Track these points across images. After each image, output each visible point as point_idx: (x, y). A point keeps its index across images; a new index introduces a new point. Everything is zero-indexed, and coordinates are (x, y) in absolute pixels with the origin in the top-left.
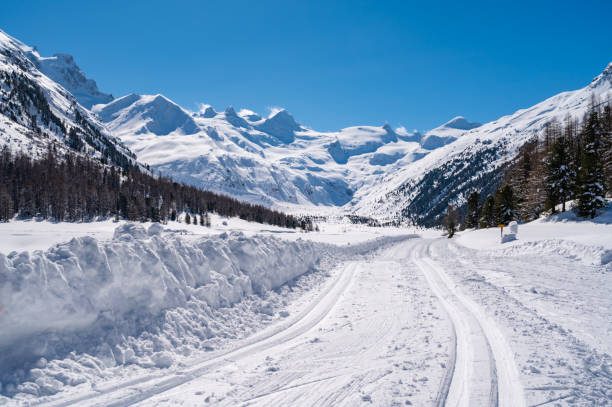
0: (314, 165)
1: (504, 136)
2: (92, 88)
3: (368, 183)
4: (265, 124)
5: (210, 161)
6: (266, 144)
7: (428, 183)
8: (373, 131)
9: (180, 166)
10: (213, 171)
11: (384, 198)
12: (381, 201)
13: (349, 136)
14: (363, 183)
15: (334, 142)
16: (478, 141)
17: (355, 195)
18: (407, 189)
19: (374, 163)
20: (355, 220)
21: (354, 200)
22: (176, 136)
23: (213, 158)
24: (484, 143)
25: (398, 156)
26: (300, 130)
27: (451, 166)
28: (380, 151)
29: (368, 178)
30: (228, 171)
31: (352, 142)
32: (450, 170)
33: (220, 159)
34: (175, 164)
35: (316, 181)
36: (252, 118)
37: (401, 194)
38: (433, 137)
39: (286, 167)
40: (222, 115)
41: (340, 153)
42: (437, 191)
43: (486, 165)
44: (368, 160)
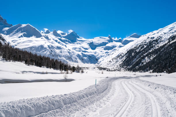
0: (84, 50)
1: (159, 35)
2: (5, 22)
3: (103, 56)
4: (67, 36)
5: (45, 47)
6: (67, 43)
7: (129, 54)
8: (105, 39)
9: (33, 49)
10: (45, 51)
11: (111, 60)
12: (110, 62)
13: (97, 40)
14: (102, 56)
15: (91, 42)
16: (148, 38)
17: (99, 61)
18: (120, 57)
19: (105, 49)
20: (101, 69)
21: (98, 62)
22: (33, 38)
23: (46, 46)
24: (151, 38)
25: (114, 47)
26: (79, 38)
27: (139, 47)
28: (107, 45)
29: (103, 55)
30: (52, 51)
31: (98, 42)
32: (138, 49)
33: (49, 46)
34: (31, 48)
35: (85, 56)
36: (62, 34)
37: (118, 58)
38: (126, 40)
39: (74, 51)
40: (52, 33)
41: (93, 46)
42: (135, 57)
43: (154, 46)
44: (103, 48)
